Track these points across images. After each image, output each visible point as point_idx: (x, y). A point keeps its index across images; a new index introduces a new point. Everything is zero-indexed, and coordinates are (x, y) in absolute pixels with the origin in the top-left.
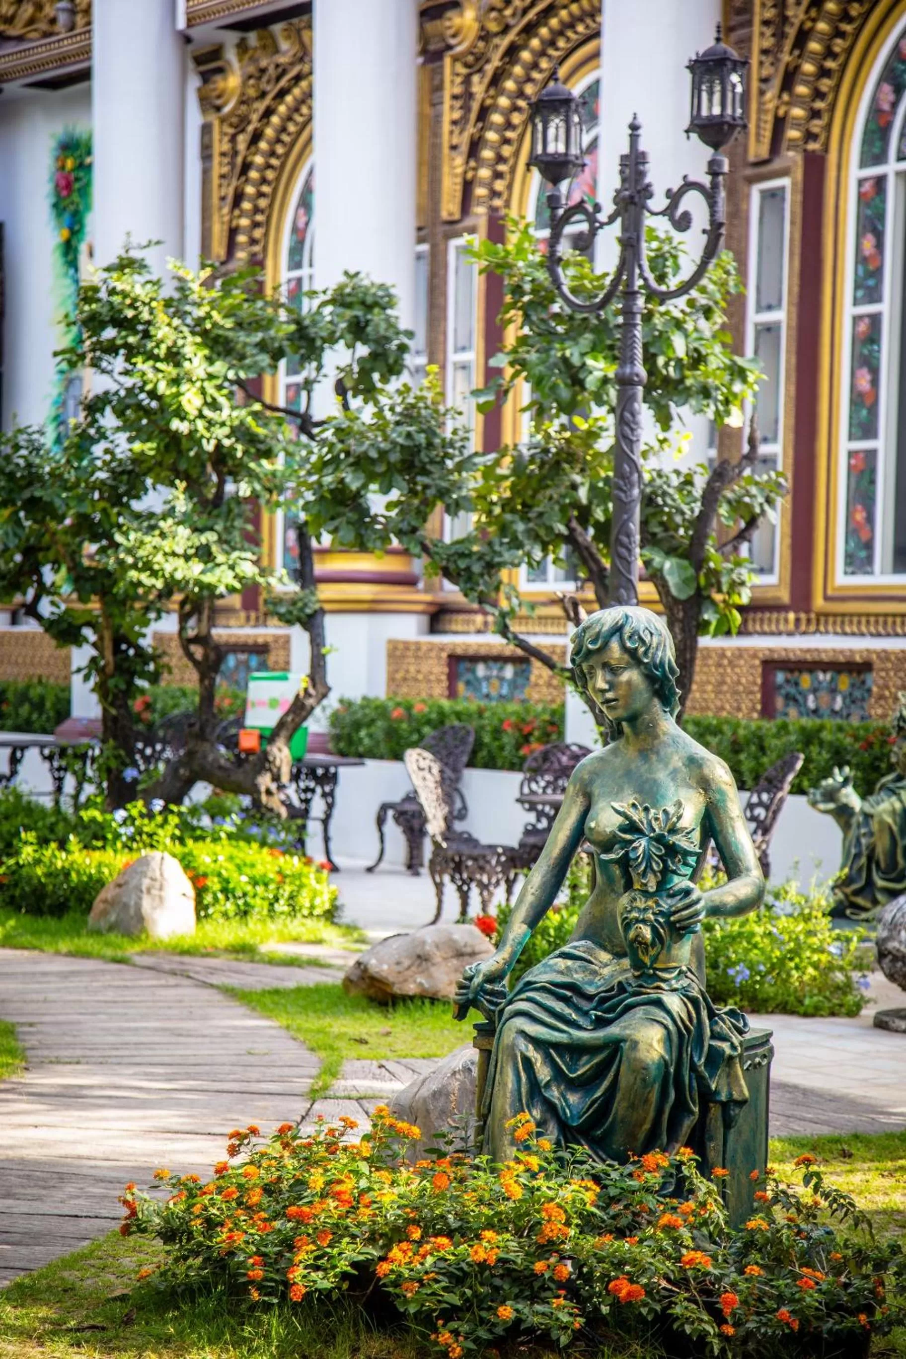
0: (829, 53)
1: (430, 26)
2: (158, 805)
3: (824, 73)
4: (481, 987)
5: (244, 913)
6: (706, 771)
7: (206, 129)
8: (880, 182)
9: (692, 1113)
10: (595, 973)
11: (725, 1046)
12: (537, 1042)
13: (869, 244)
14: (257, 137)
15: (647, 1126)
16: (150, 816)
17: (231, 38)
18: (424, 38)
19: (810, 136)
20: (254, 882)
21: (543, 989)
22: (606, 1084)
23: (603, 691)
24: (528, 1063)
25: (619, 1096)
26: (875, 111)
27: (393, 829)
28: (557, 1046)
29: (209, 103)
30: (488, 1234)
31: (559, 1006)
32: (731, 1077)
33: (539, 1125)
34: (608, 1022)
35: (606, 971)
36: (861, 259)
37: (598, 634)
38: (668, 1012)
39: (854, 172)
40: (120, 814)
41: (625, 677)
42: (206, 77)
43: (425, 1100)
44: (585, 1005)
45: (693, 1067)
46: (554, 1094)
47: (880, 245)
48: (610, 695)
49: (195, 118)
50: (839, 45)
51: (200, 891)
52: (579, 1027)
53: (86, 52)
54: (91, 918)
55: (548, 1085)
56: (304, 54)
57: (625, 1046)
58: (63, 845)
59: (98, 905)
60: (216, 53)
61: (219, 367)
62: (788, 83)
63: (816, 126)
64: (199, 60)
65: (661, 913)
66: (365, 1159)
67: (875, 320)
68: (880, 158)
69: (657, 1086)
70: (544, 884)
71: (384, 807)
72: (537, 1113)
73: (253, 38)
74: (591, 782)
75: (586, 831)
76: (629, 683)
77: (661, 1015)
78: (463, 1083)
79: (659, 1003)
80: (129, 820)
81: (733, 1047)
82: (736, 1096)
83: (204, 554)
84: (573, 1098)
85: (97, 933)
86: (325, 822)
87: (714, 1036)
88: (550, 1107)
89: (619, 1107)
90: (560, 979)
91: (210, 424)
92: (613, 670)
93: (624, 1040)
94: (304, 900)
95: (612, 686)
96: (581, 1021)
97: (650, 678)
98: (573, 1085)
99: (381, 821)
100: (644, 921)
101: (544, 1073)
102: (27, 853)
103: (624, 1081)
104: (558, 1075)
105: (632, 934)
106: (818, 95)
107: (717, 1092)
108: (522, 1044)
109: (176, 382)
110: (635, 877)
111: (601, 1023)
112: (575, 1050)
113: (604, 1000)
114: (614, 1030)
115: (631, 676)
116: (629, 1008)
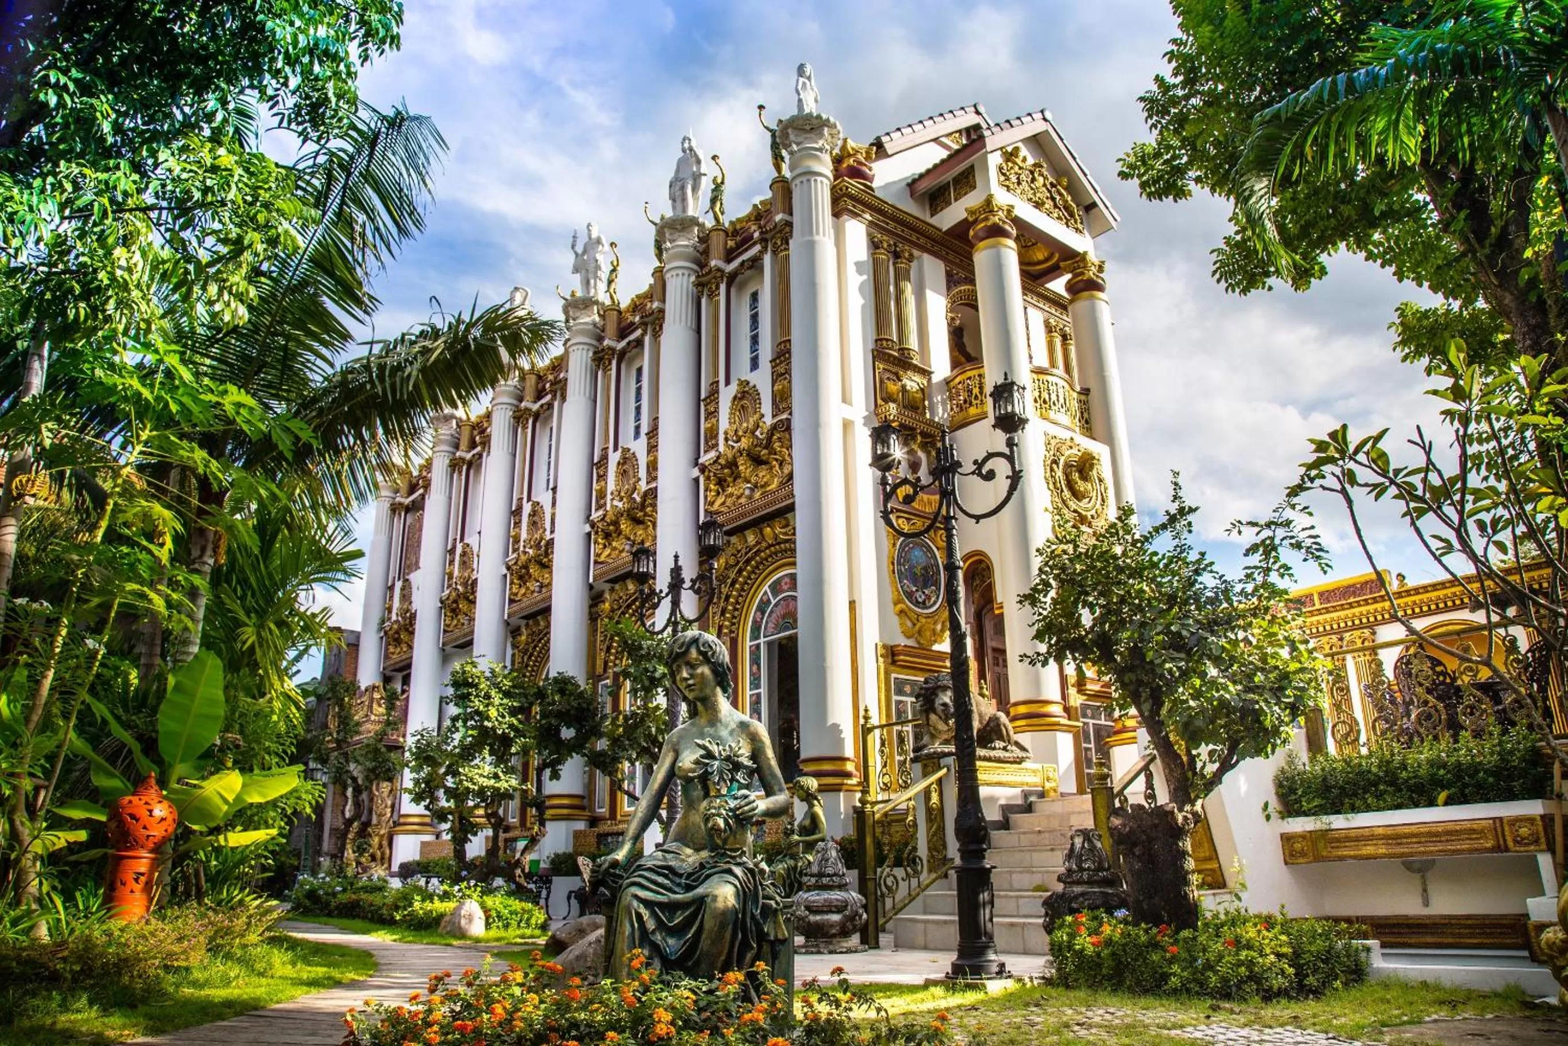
0: (737, 603)
1: (594, 610)
2: (472, 883)
3: (735, 609)
4: (607, 869)
5: (506, 926)
6: (752, 729)
7: (513, 655)
8: (758, 646)
9: (752, 948)
10: (683, 861)
11: (772, 902)
12: (647, 903)
13: (755, 668)
14: (531, 655)
15: (723, 958)
16: (469, 888)
17: (523, 622)
18: (590, 614)
19: (731, 632)
20: (511, 913)
21: (649, 869)
22: (694, 928)
23: (686, 679)
24: (639, 916)
25: (704, 936)
26: (755, 622)
27: (573, 901)
28: (660, 904)
29: (514, 646)
30: (611, 1034)
31: (660, 879)
32: (776, 922)
33: (648, 958)
34: (696, 887)
35: (690, 860)
36: (752, 674)
37: (683, 644)
38: (736, 877)
39: (748, 643)
40: (457, 888)
41: (699, 671)
42: (514, 638)
43: (571, 962)
44: (678, 880)
45: (753, 917)
46: (658, 938)
47: (759, 668)
48: (691, 682)
49: (509, 652)
50: (741, 599)
51: (487, 918)
52: (675, 893)
53: (472, 632)
54: (440, 930)
55: (653, 932)
56: (548, 626)
57: (709, 900)
58: (432, 902)
59: (443, 924)
60: (518, 628)
61: (505, 701)
62: (723, 613)
63: (734, 628)
64: (512, 632)
65: (731, 810)
66: (518, 984)
67: (759, 695)
68: (758, 638)
69: (730, 927)
70: (649, 806)
71: (571, 892)
72: (646, 952)
73: (531, 622)
74: (678, 743)
75: (676, 769)
76: (702, 674)
77: (731, 879)
78: (595, 950)
79: (730, 872)
80: (460, 890)
81: (777, 903)
82: (780, 937)
83: (496, 776)
84: (671, 941)
85: (441, 936)
86: (547, 899)
87: (765, 897)
88: (655, 948)
89: (705, 943)
90: (660, 863)
91: (500, 723)
92: (692, 666)
93: (707, 896)
94: (533, 921)
95: (692, 676)
96: (676, 889)
97: (715, 672)
98: (672, 932)
99: (569, 898)
100: (719, 815)
101: (651, 925)
102: (417, 905)
103: (709, 924)
104: (661, 925)
105: (710, 825)
106: (734, 617)
107: (768, 934)
108: (635, 903)
109: (487, 705)
110: (711, 787)
111: (689, 888)
112: (671, 907)
113: (690, 875)
114: (700, 891)
115: (705, 670)
116: (708, 876)
